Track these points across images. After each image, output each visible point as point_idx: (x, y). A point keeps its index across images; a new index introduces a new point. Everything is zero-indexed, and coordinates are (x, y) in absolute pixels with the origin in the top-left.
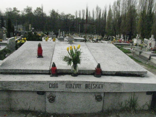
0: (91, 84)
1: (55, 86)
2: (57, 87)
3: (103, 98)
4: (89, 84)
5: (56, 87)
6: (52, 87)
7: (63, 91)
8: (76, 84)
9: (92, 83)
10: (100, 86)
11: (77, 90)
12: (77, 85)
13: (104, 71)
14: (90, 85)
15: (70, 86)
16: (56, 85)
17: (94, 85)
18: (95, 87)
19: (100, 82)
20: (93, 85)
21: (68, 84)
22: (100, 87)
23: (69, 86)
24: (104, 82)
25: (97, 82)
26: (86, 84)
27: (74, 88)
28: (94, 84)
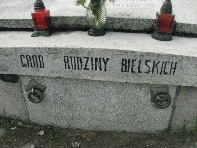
0: (138, 61)
1: (36, 63)
2: (42, 65)
3: (172, 100)
4: (133, 60)
5: (39, 65)
6: (30, 64)
7: (58, 75)
8: (92, 58)
9: (143, 56)
10: (168, 66)
11: (98, 76)
12: (96, 59)
13: (183, 24)
14: (136, 64)
15: (76, 62)
16: (38, 59)
17: (148, 64)
18: (151, 69)
19: (166, 56)
20: (146, 64)
21: (71, 58)
22: (168, 70)
23: (73, 64)
24: (182, 56)
25: (159, 55)
26: (123, 60)
27: (88, 69)
28: (147, 61)
